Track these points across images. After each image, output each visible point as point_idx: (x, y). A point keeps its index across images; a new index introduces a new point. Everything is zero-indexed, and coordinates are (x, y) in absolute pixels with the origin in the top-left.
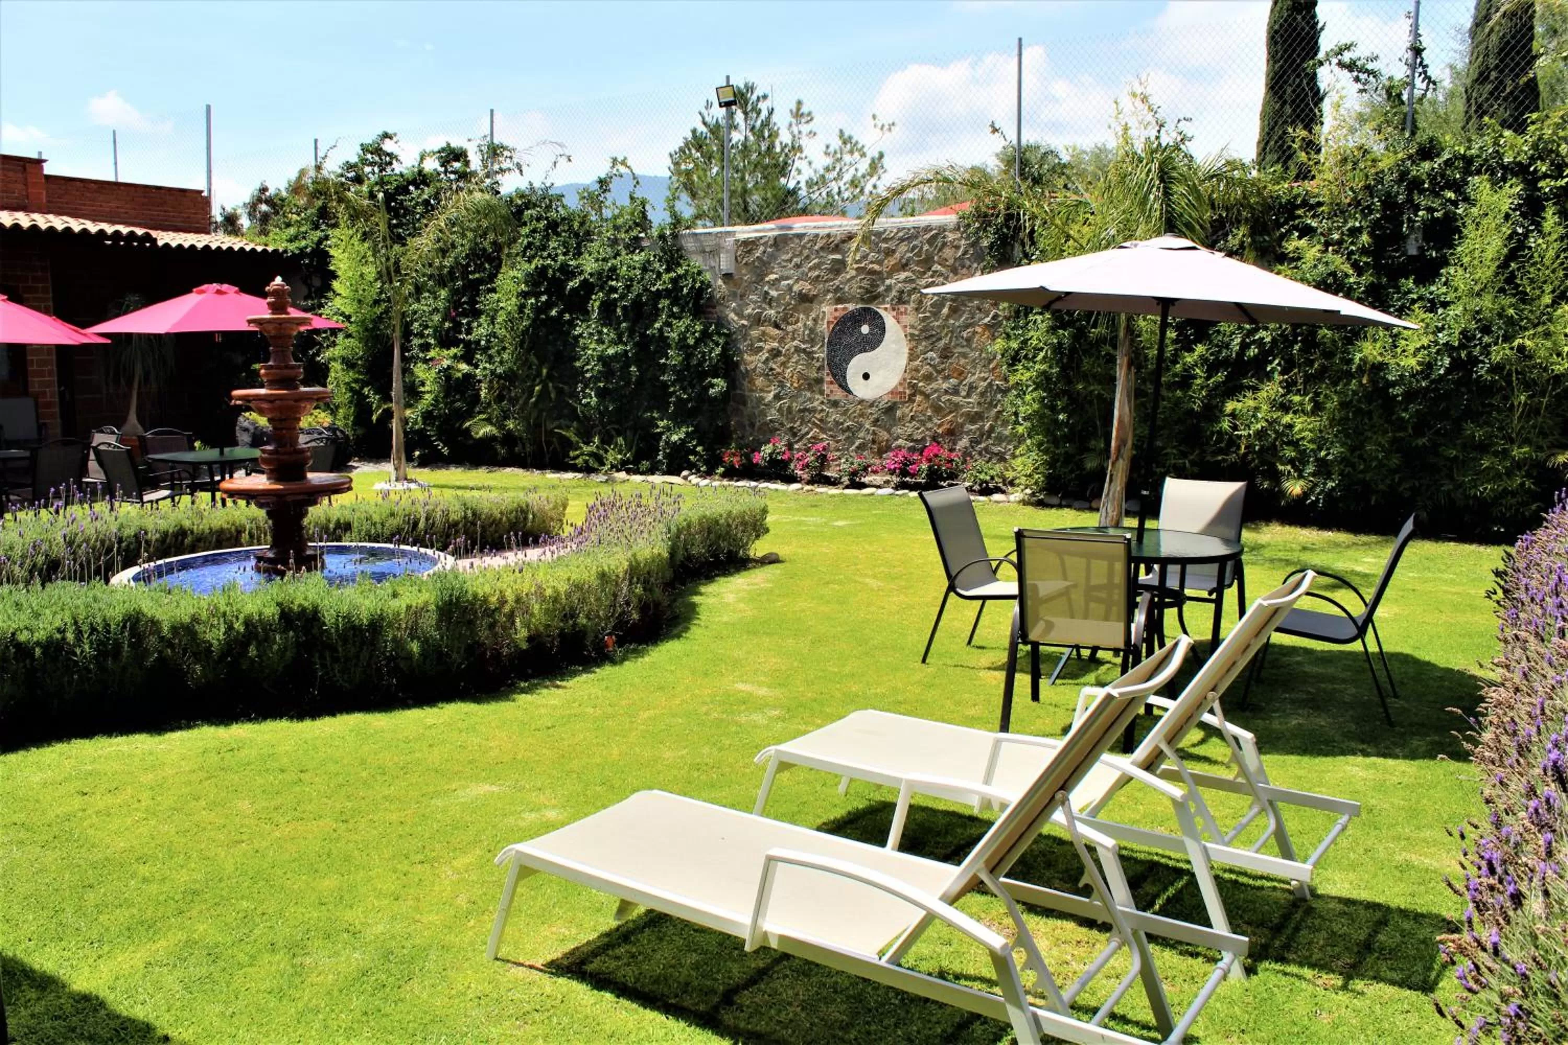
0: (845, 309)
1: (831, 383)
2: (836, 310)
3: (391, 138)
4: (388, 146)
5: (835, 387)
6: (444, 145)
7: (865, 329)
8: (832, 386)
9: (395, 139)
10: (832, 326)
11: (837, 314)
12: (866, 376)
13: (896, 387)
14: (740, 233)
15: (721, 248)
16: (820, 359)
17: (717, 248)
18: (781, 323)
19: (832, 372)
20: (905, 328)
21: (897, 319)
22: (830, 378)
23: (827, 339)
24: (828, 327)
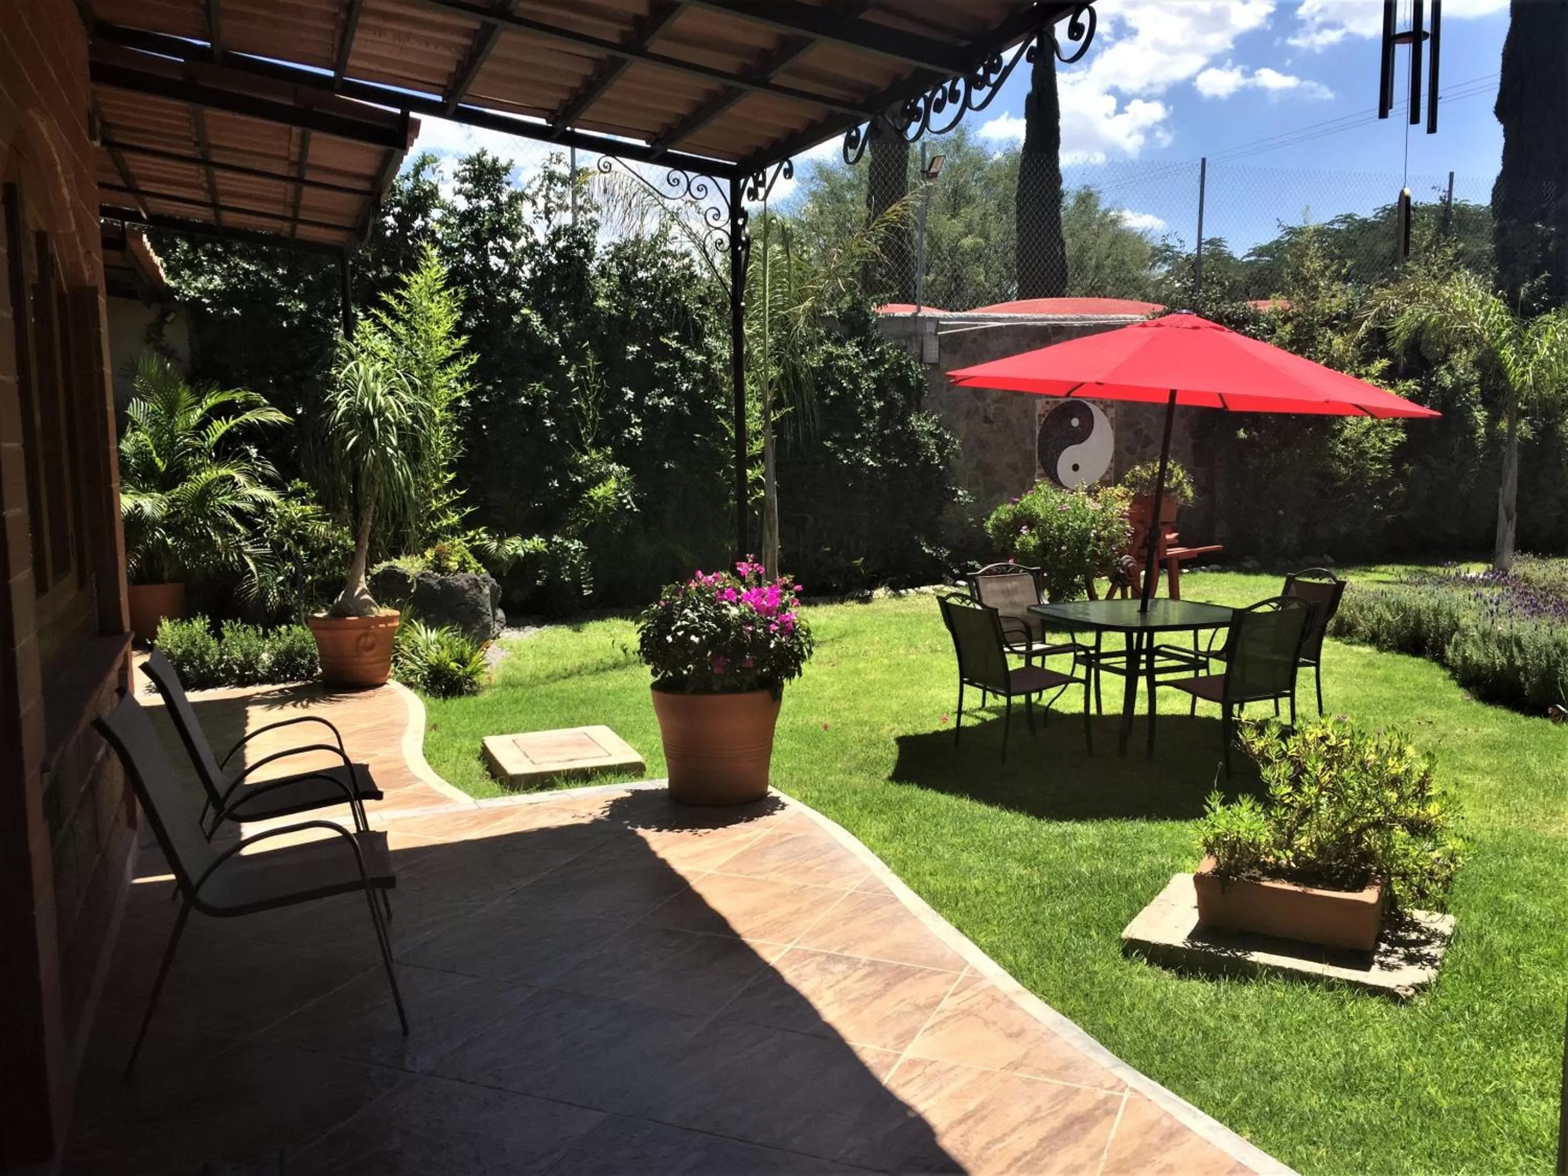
0: (1055, 402)
1: (1043, 476)
2: (1047, 403)
5: (1046, 480)
7: (1075, 422)
8: (1043, 479)
10: (1043, 420)
11: (1048, 407)
12: (1076, 468)
13: (1104, 477)
14: (943, 319)
15: (922, 335)
16: (1031, 454)
17: (916, 334)
18: (992, 417)
19: (1044, 465)
20: (1111, 420)
21: (1104, 411)
22: (1042, 471)
23: (1038, 433)
24: (1039, 421)
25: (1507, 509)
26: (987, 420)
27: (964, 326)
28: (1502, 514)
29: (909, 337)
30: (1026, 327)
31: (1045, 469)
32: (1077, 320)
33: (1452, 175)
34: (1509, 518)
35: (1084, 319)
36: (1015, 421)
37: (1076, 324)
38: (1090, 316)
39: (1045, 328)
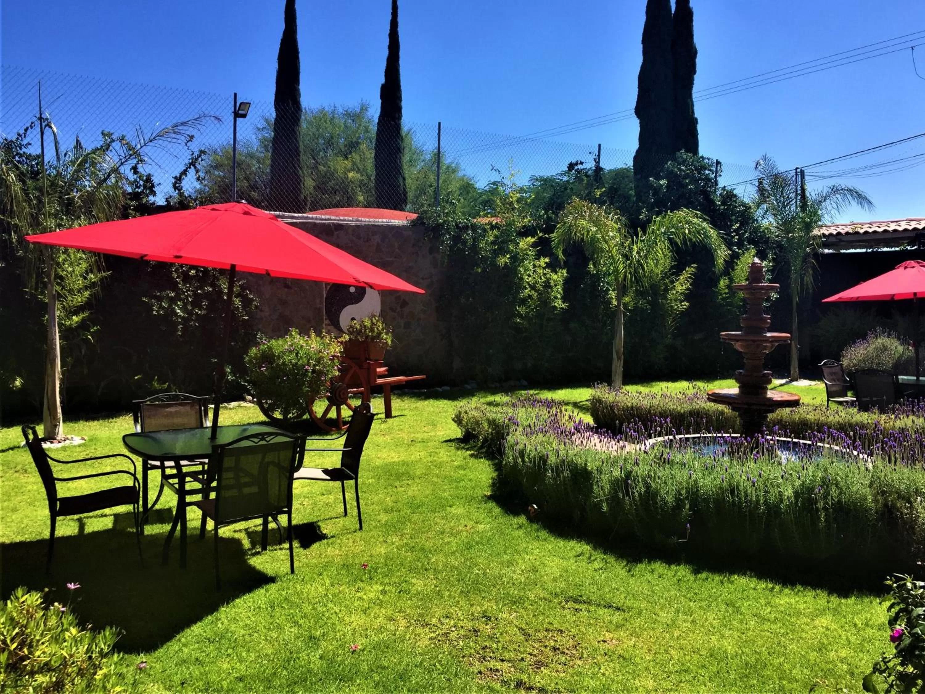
1: (329, 325)
5: (332, 328)
7: (352, 289)
8: (329, 327)
10: (329, 287)
12: (353, 320)
16: (320, 309)
18: (290, 283)
19: (330, 317)
22: (327, 322)
23: (325, 296)
24: (326, 287)
25: (618, 353)
28: (615, 356)
30: (315, 224)
31: (330, 320)
32: (352, 221)
33: (600, 145)
34: (619, 358)
35: (357, 221)
36: (307, 287)
37: (353, 224)
38: (363, 219)
39: (329, 225)
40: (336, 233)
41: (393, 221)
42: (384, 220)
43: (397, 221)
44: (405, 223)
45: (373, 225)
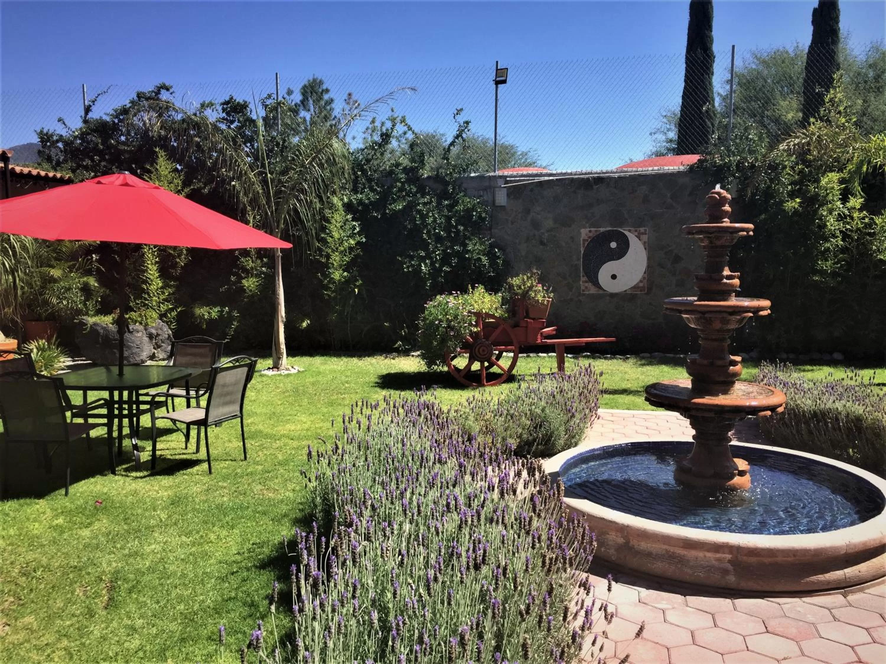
0: (596, 231)
1: (586, 282)
2: (590, 231)
3: (168, 90)
4: (164, 96)
5: (590, 285)
6: (227, 99)
7: (613, 245)
8: (587, 284)
9: (171, 91)
10: (586, 243)
11: (591, 235)
12: (614, 277)
13: (638, 283)
14: (510, 177)
15: (495, 187)
16: (576, 267)
17: (490, 187)
18: (545, 241)
19: (586, 274)
20: (644, 243)
21: (638, 237)
22: (585, 278)
23: (582, 252)
24: (584, 244)
26: (542, 243)
27: (524, 180)
29: (485, 189)
30: (573, 179)
36: (564, 244)
39: (588, 179)
40: (595, 187)
41: (666, 168)
42: (656, 168)
43: (672, 168)
44: (682, 168)
45: (640, 175)
